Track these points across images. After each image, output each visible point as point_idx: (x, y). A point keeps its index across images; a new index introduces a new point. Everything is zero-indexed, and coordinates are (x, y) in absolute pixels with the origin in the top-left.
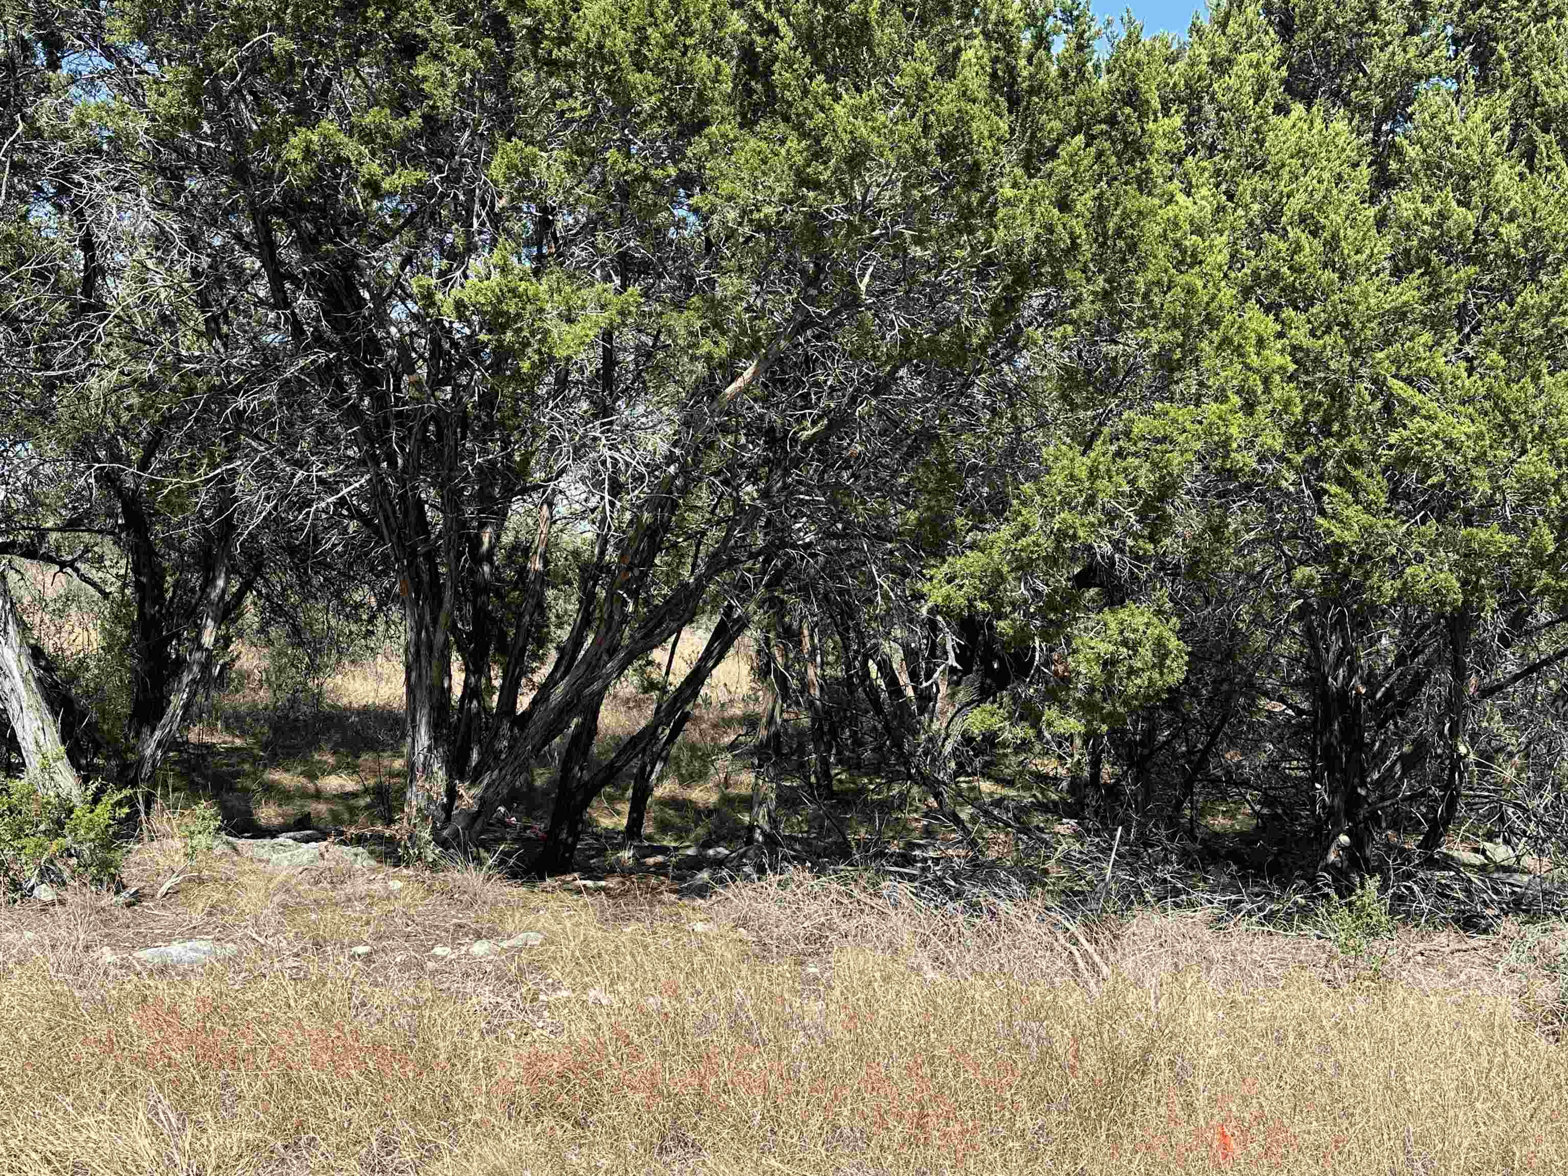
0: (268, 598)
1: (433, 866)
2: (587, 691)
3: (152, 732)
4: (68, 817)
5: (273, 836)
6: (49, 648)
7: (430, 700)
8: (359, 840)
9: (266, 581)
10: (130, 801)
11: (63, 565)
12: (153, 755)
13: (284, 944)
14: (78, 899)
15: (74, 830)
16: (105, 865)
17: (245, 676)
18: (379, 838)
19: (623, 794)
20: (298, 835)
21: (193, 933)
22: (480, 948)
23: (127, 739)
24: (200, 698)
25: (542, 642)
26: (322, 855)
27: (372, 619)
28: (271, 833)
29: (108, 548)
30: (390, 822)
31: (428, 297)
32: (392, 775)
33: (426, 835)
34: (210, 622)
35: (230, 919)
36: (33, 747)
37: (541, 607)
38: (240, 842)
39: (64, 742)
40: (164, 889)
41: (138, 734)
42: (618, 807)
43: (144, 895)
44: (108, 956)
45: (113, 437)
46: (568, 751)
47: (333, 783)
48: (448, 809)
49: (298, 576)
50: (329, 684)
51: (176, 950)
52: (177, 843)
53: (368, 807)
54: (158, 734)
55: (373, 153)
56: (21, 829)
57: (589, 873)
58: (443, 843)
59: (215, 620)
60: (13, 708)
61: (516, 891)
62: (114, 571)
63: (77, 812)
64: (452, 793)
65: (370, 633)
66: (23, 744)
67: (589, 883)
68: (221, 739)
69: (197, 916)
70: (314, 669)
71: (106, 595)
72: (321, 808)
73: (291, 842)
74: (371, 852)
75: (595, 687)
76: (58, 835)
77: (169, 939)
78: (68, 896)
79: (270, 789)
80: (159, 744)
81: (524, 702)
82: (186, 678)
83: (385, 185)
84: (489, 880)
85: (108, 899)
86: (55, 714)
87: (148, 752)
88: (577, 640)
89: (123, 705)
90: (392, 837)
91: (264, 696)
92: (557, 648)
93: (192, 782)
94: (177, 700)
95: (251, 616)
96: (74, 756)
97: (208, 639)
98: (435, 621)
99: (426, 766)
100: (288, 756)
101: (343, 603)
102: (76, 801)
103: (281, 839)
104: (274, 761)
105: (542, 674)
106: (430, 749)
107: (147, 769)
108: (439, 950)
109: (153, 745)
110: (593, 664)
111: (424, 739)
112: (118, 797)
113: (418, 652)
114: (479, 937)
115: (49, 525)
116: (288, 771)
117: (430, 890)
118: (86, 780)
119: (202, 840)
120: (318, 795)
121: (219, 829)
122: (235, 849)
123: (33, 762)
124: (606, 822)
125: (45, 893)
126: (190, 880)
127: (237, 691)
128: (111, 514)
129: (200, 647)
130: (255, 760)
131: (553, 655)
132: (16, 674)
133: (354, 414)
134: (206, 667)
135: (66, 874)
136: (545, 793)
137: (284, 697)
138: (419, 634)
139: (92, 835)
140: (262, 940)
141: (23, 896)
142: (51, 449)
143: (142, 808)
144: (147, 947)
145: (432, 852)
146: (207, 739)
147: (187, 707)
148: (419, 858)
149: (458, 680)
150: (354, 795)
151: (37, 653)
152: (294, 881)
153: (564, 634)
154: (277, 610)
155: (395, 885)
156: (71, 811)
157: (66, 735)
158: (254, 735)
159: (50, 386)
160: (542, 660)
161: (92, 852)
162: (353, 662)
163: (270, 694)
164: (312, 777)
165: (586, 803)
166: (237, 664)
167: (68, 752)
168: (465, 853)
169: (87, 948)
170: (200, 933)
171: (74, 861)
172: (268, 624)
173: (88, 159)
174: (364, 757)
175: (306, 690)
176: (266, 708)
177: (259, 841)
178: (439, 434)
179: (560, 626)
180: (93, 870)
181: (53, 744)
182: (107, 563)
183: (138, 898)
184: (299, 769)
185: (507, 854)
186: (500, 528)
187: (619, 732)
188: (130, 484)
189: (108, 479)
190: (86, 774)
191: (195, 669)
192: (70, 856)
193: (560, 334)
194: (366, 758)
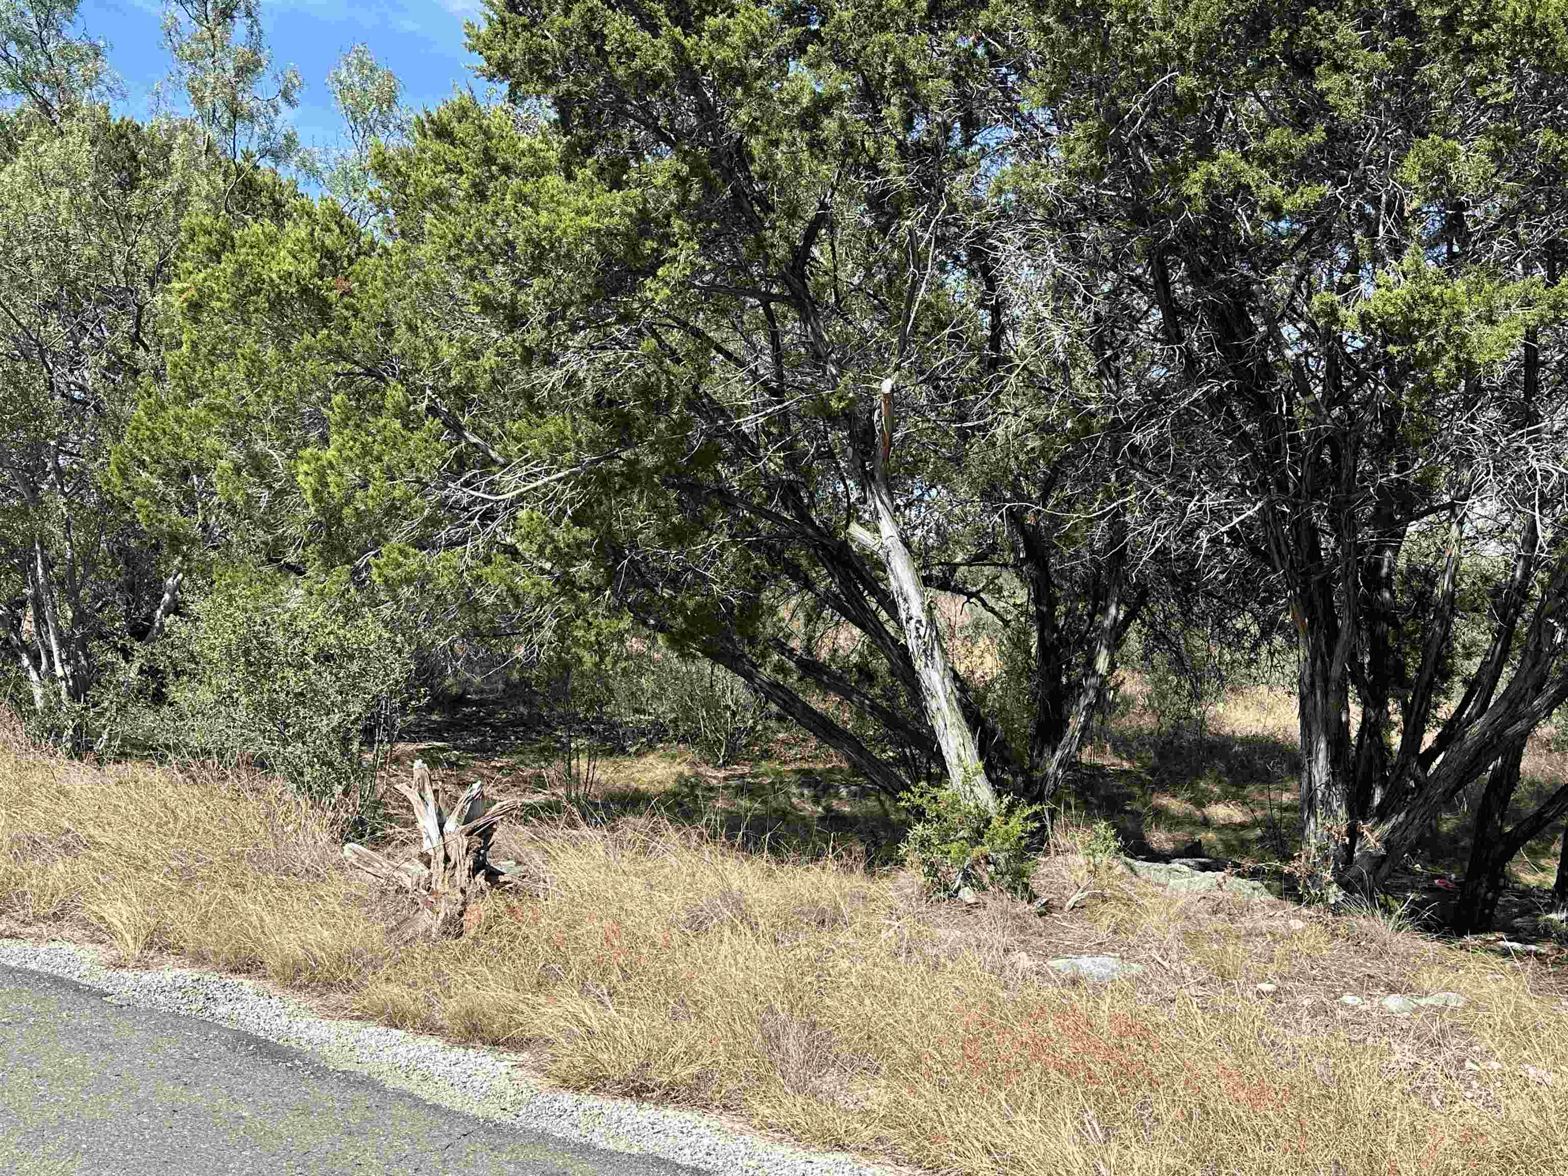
0: (1152, 626)
1: (1336, 910)
2: (1509, 732)
3: (1054, 752)
4: (986, 827)
5: (1168, 862)
6: (961, 669)
7: (1327, 733)
8: (1254, 874)
9: (1149, 609)
10: (1036, 816)
11: (970, 595)
12: (1055, 773)
13: (1187, 972)
14: (997, 904)
15: (991, 840)
16: (1019, 874)
17: (1128, 702)
18: (1278, 874)
19: (1547, 849)
20: (1191, 862)
21: (1100, 948)
22: (1393, 1002)
23: (1031, 756)
24: (1094, 724)
25: (1447, 674)
26: (1220, 885)
27: (1255, 646)
28: (1163, 857)
29: (1009, 580)
30: (1287, 858)
31: (1331, 313)
32: (1284, 809)
33: (1328, 875)
34: (1104, 652)
35: (1133, 940)
36: (955, 761)
37: (1447, 638)
38: (1137, 864)
39: (981, 758)
40: (1070, 903)
41: (1040, 754)
42: (1543, 862)
43: (1053, 907)
44: (1023, 960)
45: (1017, 479)
46: (1486, 797)
47: (1220, 812)
48: (1349, 849)
49: (1180, 605)
50: (1211, 711)
51: (1087, 964)
52: (1080, 859)
53: (1260, 839)
54: (1058, 754)
55: (1274, 176)
56: (948, 835)
57: (1515, 934)
58: (1345, 885)
59: (1108, 647)
60: (938, 725)
61: (1431, 946)
62: (1012, 601)
63: (995, 823)
64: (1353, 833)
65: (1251, 662)
66: (947, 758)
67: (1517, 945)
68: (1110, 761)
69: (1103, 933)
70: (1196, 696)
71: (1006, 623)
72: (1209, 836)
73: (1186, 869)
74: (1268, 887)
75: (1518, 726)
76: (978, 843)
77: (1079, 952)
78: (988, 900)
79: (1160, 814)
80: (1059, 766)
81: (1429, 739)
82: (1083, 702)
83: (1287, 206)
84: (1399, 930)
85: (1022, 907)
86: (973, 730)
87: (1051, 770)
88: (1491, 671)
89: (1025, 723)
90: (1291, 875)
91: (1148, 722)
92: (1465, 682)
93: (1086, 802)
94: (1076, 722)
95: (1134, 641)
96: (989, 769)
97: (1102, 665)
98: (1331, 653)
99: (1326, 803)
100: (1175, 784)
101: (1224, 630)
102: (992, 812)
103: (1176, 864)
104: (1162, 787)
105: (1446, 709)
106: (1327, 785)
107: (1050, 786)
108: (1348, 999)
109: (1055, 764)
110: (1513, 699)
111: (1320, 771)
112: (1028, 812)
113: (1313, 684)
114: (1392, 989)
115: (958, 560)
116: (1174, 796)
117: (1334, 935)
118: (1000, 795)
119: (1103, 859)
120: (1206, 823)
121: (1119, 850)
122: (1132, 869)
123: (956, 774)
124: (1530, 879)
125: (968, 895)
126: (1094, 896)
127: (1123, 715)
128: (1014, 549)
129: (1095, 673)
130: (1143, 784)
131: (1459, 691)
132: (941, 694)
133: (1244, 440)
134: (1100, 693)
135: (986, 880)
136: (1453, 839)
137: (1167, 723)
138: (1313, 664)
139: (1007, 846)
140: (1166, 964)
141: (950, 896)
142: (963, 491)
143: (1048, 824)
144: (1057, 957)
145: (1335, 894)
146: (1099, 761)
147: (1084, 728)
148: (1321, 900)
149: (1355, 715)
150: (1243, 826)
151: (956, 677)
152: (1193, 909)
153: (1472, 666)
154: (1161, 637)
155: (1297, 924)
156: (988, 821)
157: (982, 752)
158: (1139, 759)
159: (964, 435)
160: (1447, 694)
161: (1007, 861)
162: (1232, 690)
163: (1154, 720)
164: (1200, 805)
165: (1509, 855)
166: (1122, 689)
167: (985, 768)
168: (1372, 899)
169: (1006, 951)
170: (1106, 949)
171: (991, 868)
172: (1152, 651)
174: (1251, 788)
175: (1189, 717)
176: (1151, 734)
177: (1156, 865)
178: (1335, 456)
179: (1468, 656)
180: (1008, 878)
181: (974, 763)
182: (1006, 593)
183: (1048, 909)
184: (1188, 795)
185: (1422, 904)
186: (1396, 551)
187: (1539, 777)
188: (1030, 520)
189: (1015, 517)
190: (999, 787)
191: (1091, 693)
192: (988, 863)
193: (1480, 337)
194: (1251, 790)
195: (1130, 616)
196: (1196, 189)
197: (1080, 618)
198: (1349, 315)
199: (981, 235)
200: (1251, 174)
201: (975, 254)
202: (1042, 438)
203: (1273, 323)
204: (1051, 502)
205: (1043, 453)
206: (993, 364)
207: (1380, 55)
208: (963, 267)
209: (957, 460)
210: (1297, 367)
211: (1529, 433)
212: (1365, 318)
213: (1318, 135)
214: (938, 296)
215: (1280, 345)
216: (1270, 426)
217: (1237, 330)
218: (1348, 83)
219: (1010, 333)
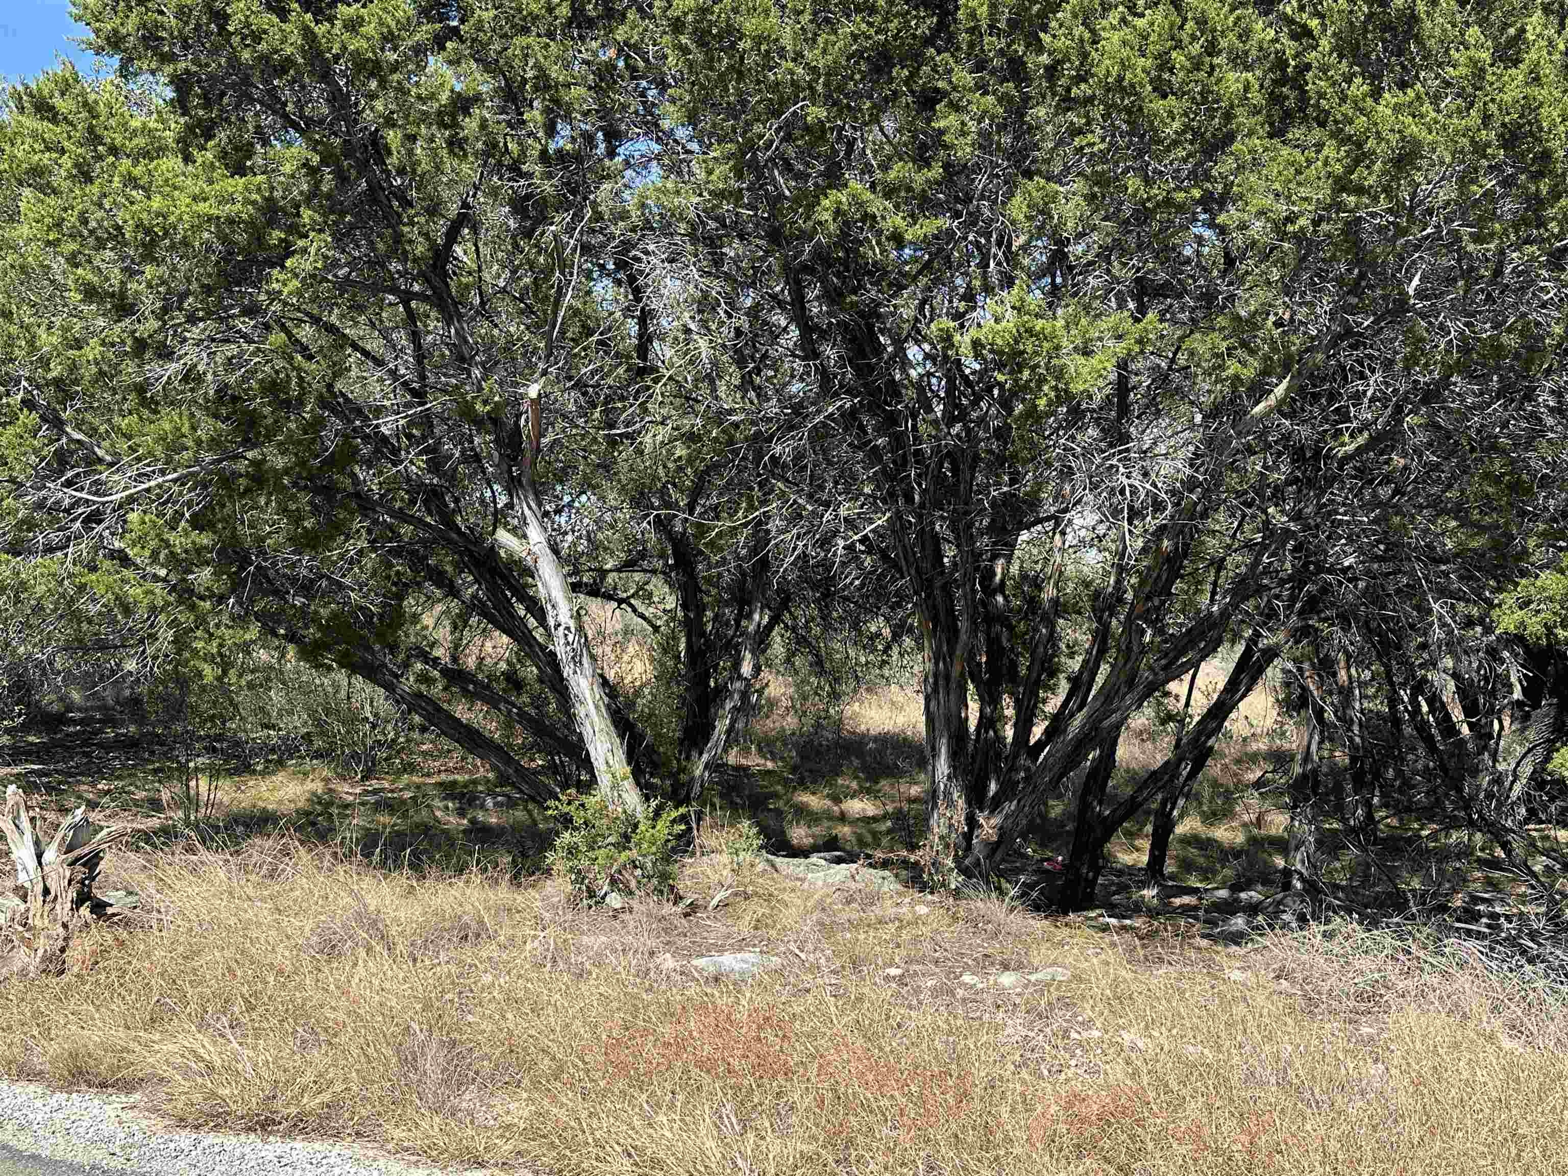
0: (794, 629)
1: (957, 894)
2: (1106, 723)
3: (701, 754)
4: (634, 831)
5: (807, 857)
6: (611, 675)
7: (949, 730)
8: (885, 864)
9: (791, 613)
10: (683, 819)
11: (620, 601)
12: (702, 775)
13: (823, 961)
14: (643, 908)
15: (638, 845)
16: (664, 877)
17: (772, 703)
18: (905, 863)
19: (1140, 830)
20: (826, 855)
21: (742, 945)
22: (1007, 979)
23: (678, 760)
24: (740, 725)
25: (1053, 672)
26: (853, 877)
27: (888, 648)
28: (803, 853)
29: (659, 587)
30: (913, 847)
31: (947, 339)
32: (912, 801)
33: (950, 862)
34: (748, 656)
35: (773, 933)
36: (603, 768)
37: (1053, 638)
38: (779, 861)
39: (629, 764)
40: (715, 902)
41: (688, 758)
42: (1137, 843)
43: (697, 907)
44: (668, 962)
45: (664, 486)
46: (1086, 784)
47: (858, 806)
48: (968, 837)
49: (820, 610)
50: (848, 711)
51: (729, 961)
52: (725, 858)
53: (889, 831)
54: (705, 757)
55: (897, 207)
56: (595, 842)
57: (1112, 909)
58: (965, 872)
59: (753, 652)
60: (587, 732)
61: (1039, 924)
62: (661, 607)
63: (642, 827)
64: (972, 822)
65: (884, 662)
66: (595, 764)
67: (1113, 921)
68: (755, 761)
69: (744, 927)
70: (835, 696)
71: (656, 629)
72: (845, 831)
73: (823, 862)
74: (896, 876)
75: (1114, 718)
76: (625, 848)
77: (721, 950)
78: (635, 904)
79: (802, 812)
80: (706, 767)
81: (1038, 732)
82: (729, 705)
83: (908, 237)
84: (1012, 911)
85: (668, 909)
86: (622, 736)
87: (697, 773)
88: (1090, 668)
89: (673, 729)
90: (917, 863)
91: (791, 722)
92: (1069, 679)
93: (732, 802)
94: (721, 726)
95: (778, 646)
96: (637, 774)
97: (746, 669)
98: (951, 653)
99: (947, 794)
100: (814, 782)
101: (860, 632)
102: (640, 816)
103: (814, 858)
104: (802, 784)
105: (1053, 704)
106: (949, 778)
107: (697, 789)
108: (967, 978)
109: (701, 767)
110: (1109, 694)
111: (943, 767)
112: (674, 814)
113: (936, 683)
114: (1006, 967)
115: (608, 567)
116: (814, 793)
117: (955, 918)
118: (647, 799)
119: (746, 857)
120: (843, 818)
121: (761, 847)
122: (773, 866)
123: (604, 780)
124: (1126, 858)
125: (615, 900)
126: (736, 894)
127: (768, 717)
128: (662, 556)
129: (740, 677)
130: (786, 782)
131: (1064, 687)
132: (590, 701)
133: (875, 455)
134: (745, 695)
135: (633, 884)
136: (1060, 823)
137: (809, 721)
138: (936, 664)
139: (654, 849)
140: (803, 956)
141: (597, 903)
142: (612, 498)
143: (694, 825)
144: (702, 956)
145: (955, 880)
146: (744, 762)
147: (729, 732)
148: (943, 885)
149: (973, 711)
150: (875, 819)
151: (605, 682)
152: (829, 901)
153: (1075, 665)
154: (802, 641)
155: (922, 910)
156: (636, 826)
157: (631, 756)
158: (782, 759)
159: (613, 442)
160: (1053, 689)
161: (654, 864)
162: (868, 690)
163: (796, 720)
164: (837, 800)
165: (1107, 838)
166: (766, 692)
167: (633, 773)
168: (988, 883)
169: (652, 954)
170: (747, 945)
171: (638, 872)
172: (794, 655)
173: (643, 236)
174: (883, 782)
175: (828, 717)
176: (793, 734)
177: (796, 861)
178: (955, 470)
179: (1071, 655)
180: (655, 881)
181: (622, 767)
182: (656, 599)
183: (693, 908)
184: (826, 792)
185: (1031, 886)
186: (1009, 559)
187: (1133, 765)
188: (679, 528)
189: (661, 524)
190: (647, 791)
191: (736, 696)
192: (636, 867)
193: (1076, 366)
194: (884, 784)
195: (775, 620)
196: (826, 216)
197: (727, 623)
198: (963, 341)
199: (627, 246)
200: (877, 205)
201: (621, 265)
202: (689, 447)
203: (900, 344)
204: (698, 510)
205: (690, 461)
206: (642, 372)
207: (990, 99)
208: (608, 275)
209: (606, 467)
210: (920, 387)
211: (1120, 452)
212: (976, 344)
213: (936, 172)
214: (585, 303)
215: (905, 364)
216: (898, 441)
217: (868, 349)
218: (963, 124)
219: (656, 344)
